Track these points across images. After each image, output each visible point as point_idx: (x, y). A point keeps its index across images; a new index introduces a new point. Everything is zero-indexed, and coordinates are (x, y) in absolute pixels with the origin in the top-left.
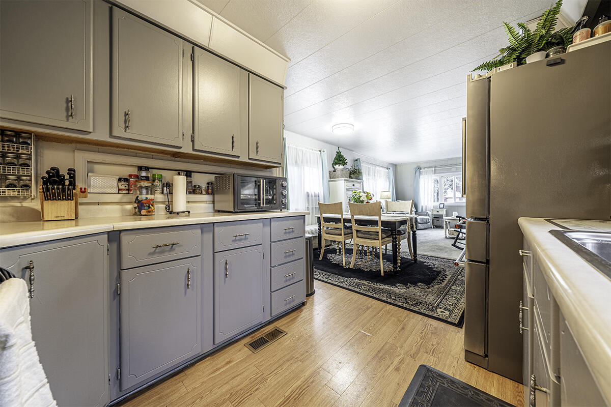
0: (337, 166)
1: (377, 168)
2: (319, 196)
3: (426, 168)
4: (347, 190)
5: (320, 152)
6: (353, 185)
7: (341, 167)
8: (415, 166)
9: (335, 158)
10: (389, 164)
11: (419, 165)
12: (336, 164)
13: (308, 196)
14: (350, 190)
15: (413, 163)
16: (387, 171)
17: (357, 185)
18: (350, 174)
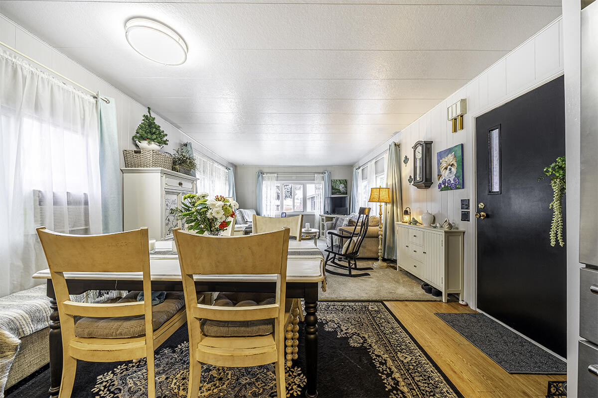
0: (144, 144)
1: (216, 165)
2: (86, 203)
3: (269, 173)
4: (168, 193)
5: (94, 101)
6: (180, 184)
7: (154, 146)
8: (258, 170)
9: (141, 127)
10: (229, 162)
11: (261, 169)
12: (142, 138)
13: (41, 202)
14: (173, 193)
15: (256, 166)
16: (227, 171)
17: (187, 185)
18: (174, 163)
